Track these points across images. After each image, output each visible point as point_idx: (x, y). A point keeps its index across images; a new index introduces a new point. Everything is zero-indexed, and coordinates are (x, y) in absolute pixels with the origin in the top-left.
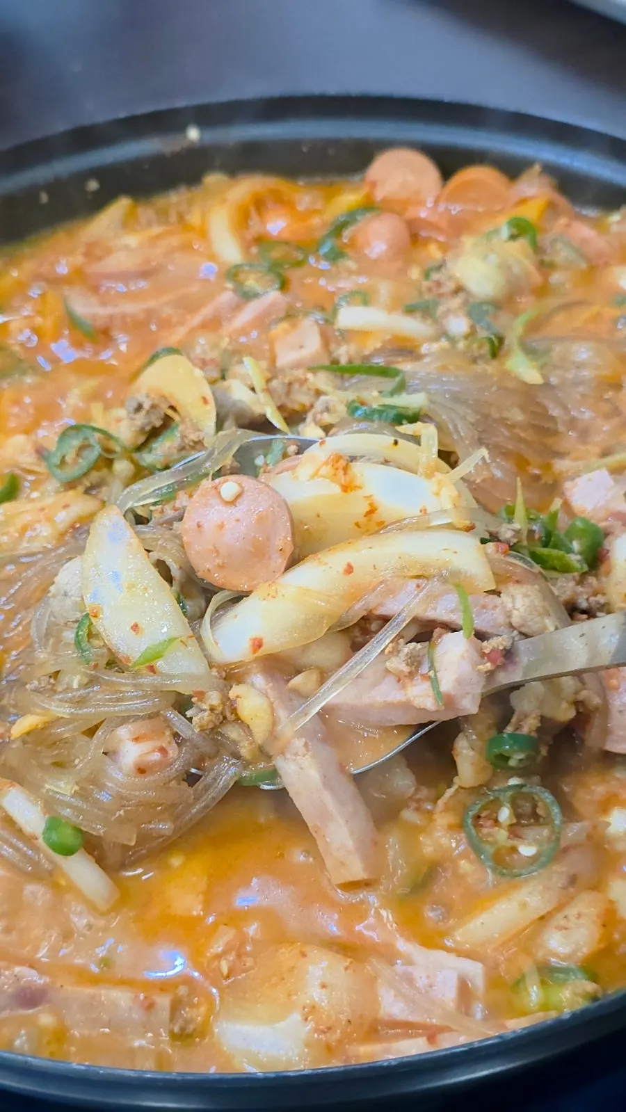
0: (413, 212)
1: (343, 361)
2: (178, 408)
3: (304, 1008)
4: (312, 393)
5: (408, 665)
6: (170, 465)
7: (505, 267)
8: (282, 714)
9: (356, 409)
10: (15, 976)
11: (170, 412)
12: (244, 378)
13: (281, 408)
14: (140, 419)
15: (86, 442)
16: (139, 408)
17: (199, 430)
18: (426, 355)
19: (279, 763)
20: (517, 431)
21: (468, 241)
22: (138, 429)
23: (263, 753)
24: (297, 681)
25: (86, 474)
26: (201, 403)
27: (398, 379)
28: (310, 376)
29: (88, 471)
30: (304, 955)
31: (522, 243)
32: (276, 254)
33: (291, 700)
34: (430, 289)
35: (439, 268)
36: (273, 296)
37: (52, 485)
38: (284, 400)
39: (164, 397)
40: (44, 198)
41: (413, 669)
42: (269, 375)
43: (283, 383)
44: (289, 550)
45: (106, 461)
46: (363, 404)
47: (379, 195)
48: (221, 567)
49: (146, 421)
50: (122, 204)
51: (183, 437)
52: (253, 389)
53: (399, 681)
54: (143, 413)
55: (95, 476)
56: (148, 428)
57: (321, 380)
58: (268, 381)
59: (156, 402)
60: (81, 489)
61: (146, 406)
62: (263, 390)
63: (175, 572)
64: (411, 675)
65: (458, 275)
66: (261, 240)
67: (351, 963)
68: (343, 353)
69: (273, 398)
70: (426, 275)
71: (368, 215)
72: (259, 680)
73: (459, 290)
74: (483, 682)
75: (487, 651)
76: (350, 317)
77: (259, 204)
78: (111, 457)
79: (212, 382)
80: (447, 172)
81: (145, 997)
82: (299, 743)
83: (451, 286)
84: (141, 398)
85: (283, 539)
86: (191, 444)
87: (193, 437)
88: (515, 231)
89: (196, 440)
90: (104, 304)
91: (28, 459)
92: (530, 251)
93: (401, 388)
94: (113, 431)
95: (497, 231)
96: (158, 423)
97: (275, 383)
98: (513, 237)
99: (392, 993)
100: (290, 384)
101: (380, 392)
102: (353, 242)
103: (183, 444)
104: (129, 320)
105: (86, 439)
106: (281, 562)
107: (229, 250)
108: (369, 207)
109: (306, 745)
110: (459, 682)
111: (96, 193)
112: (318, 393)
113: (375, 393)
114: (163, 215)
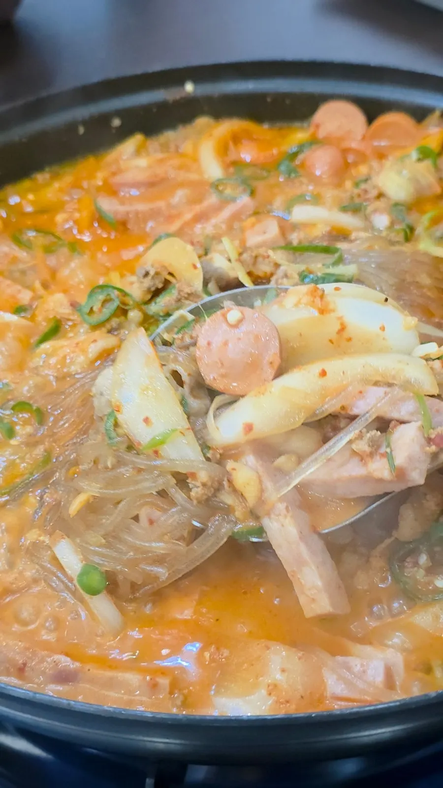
0: (346, 144)
1: (295, 243)
2: (175, 274)
3: (269, 686)
4: (272, 264)
5: (369, 446)
6: (170, 312)
7: (414, 180)
8: (269, 485)
9: (305, 277)
10: (55, 662)
11: (169, 278)
12: (223, 252)
13: (250, 274)
14: (147, 282)
15: (108, 297)
16: (147, 274)
17: (191, 286)
18: (356, 240)
19: (266, 523)
20: (425, 290)
21: (388, 163)
22: (146, 289)
23: (254, 514)
24: (281, 461)
25: (108, 320)
26: (192, 269)
27: (337, 255)
28: (271, 253)
29: (110, 317)
30: (268, 648)
31: (427, 164)
32: (247, 172)
33: (275, 476)
34: (359, 196)
35: (366, 180)
36: (244, 200)
37: (83, 329)
38: (251, 268)
39: (165, 267)
40: (81, 130)
41: (374, 450)
42: (241, 250)
43: (251, 256)
44: (277, 361)
45: (123, 311)
46: (311, 273)
47: (321, 134)
48: (223, 376)
49: (152, 284)
50: (138, 138)
51: (180, 291)
52: (230, 260)
53: (362, 460)
54: (150, 277)
55: (114, 322)
56: (153, 289)
57: (278, 256)
58: (240, 254)
59: (159, 270)
60: (104, 330)
61: (152, 273)
62: (237, 260)
63: (185, 377)
64: (371, 455)
65: (380, 185)
66: (237, 164)
67: (303, 654)
68: (295, 238)
69: (243, 266)
70: (357, 185)
71: (314, 147)
72: (251, 459)
73: (380, 196)
74: (429, 460)
75: (433, 436)
76: (301, 213)
77: (236, 139)
78: (126, 308)
79: (200, 257)
80: (371, 118)
81: (151, 679)
82: (281, 506)
83: (373, 193)
84: (148, 267)
85: (272, 353)
86: (186, 296)
87: (187, 290)
88: (421, 156)
89: (189, 292)
90: (122, 203)
91: (65, 310)
92: (433, 170)
93: (340, 261)
94: (127, 290)
95: (408, 156)
96: (160, 286)
97: (245, 256)
98: (419, 160)
99: (335, 677)
100: (256, 257)
101: (323, 265)
102: (302, 165)
103: (179, 297)
104: (140, 216)
105: (108, 295)
106: (270, 372)
107: (213, 169)
108: (314, 141)
109: (287, 508)
110: (410, 459)
111: (119, 129)
112: (277, 266)
113: (320, 265)
114: (165, 147)
